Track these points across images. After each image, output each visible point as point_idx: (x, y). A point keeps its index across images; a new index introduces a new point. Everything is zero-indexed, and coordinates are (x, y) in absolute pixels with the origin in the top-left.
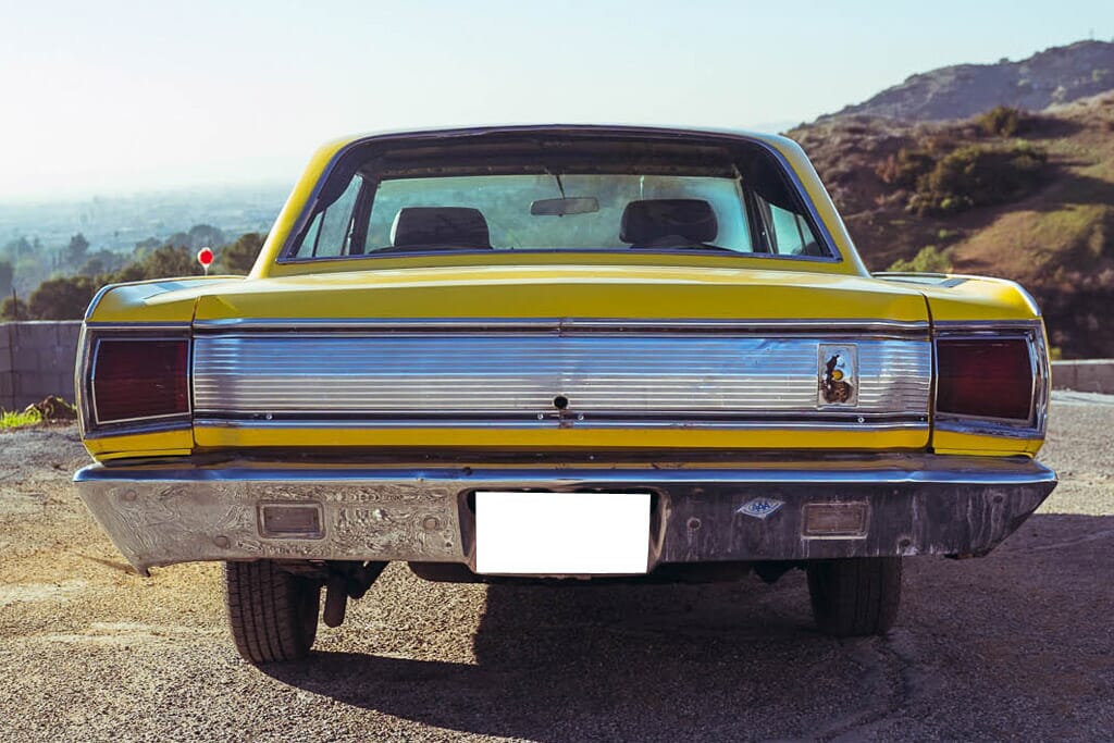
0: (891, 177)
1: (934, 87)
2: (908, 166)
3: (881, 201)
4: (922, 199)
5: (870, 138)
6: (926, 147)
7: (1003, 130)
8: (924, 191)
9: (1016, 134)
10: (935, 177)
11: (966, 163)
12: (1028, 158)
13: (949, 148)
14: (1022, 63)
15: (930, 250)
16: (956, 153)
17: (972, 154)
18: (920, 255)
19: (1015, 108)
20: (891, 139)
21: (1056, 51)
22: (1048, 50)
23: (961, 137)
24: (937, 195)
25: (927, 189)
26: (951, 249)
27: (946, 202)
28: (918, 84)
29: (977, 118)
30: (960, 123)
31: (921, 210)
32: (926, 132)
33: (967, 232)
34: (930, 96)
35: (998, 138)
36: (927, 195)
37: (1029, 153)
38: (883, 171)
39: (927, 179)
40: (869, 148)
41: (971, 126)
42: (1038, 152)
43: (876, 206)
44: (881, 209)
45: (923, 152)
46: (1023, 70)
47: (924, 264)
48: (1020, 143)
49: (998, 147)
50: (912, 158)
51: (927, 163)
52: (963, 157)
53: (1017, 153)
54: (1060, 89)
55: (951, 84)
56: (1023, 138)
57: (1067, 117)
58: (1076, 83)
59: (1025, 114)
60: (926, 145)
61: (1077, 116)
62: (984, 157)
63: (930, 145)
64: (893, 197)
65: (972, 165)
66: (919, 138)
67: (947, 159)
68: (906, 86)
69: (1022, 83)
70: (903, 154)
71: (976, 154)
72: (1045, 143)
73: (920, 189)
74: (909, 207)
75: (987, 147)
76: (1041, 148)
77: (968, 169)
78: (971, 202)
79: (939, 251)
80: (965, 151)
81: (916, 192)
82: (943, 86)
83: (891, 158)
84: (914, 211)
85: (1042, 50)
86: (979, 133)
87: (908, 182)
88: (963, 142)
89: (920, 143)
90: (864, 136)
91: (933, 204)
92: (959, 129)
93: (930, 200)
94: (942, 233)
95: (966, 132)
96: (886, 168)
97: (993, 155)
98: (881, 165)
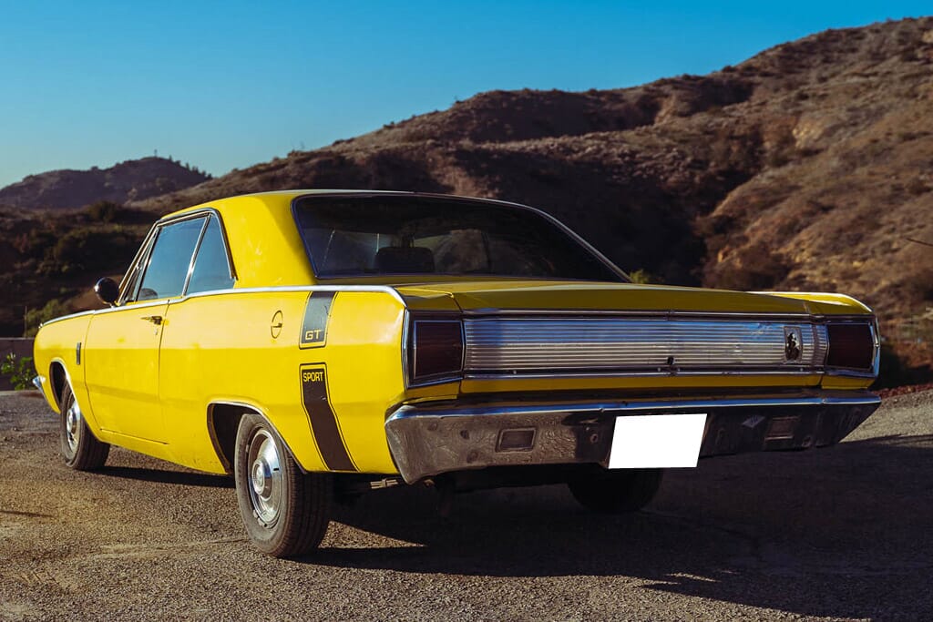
0: (26, 248)
1: (45, 186)
2: (37, 241)
3: (18, 266)
4: (47, 266)
5: (9, 220)
6: (50, 228)
7: (104, 218)
8: (50, 259)
9: (113, 221)
10: (56, 251)
11: (78, 240)
12: (123, 239)
13: (67, 229)
14: (107, 170)
15: (54, 302)
16: (72, 233)
17: (83, 233)
18: (48, 306)
19: (113, 202)
20: (25, 222)
21: (130, 164)
22: (125, 162)
23: (75, 221)
24: (59, 263)
25: (52, 258)
26: (69, 301)
27: (65, 268)
28: (33, 182)
29: (85, 208)
30: (74, 211)
31: (47, 273)
32: (50, 217)
33: (80, 289)
34: (41, 191)
35: (101, 223)
36: (52, 262)
37: (123, 234)
38: (20, 244)
39: (52, 251)
40: (8, 227)
41: (80, 214)
42: (130, 234)
43: (15, 270)
44: (19, 272)
45: (48, 231)
46: (108, 176)
47: (50, 312)
48: (117, 227)
49: (101, 229)
50: (39, 236)
51: (52, 240)
52: (77, 236)
53: (115, 234)
54: (134, 190)
55: (58, 183)
56: (119, 224)
57: (149, 210)
58: (144, 186)
59: (120, 207)
60: (51, 227)
61: (156, 210)
62: (92, 236)
63: (53, 227)
64: (27, 264)
65: (84, 242)
66: (44, 222)
67: (66, 237)
68: (24, 184)
69: (107, 184)
70: (33, 233)
71: (87, 234)
72: (134, 228)
73: (45, 259)
74: (38, 271)
75: (94, 229)
76: (132, 231)
77: (81, 245)
78: (83, 268)
79: (61, 303)
80: (79, 232)
81: (43, 260)
82: (51, 185)
83: (25, 236)
84: (42, 273)
85: (121, 162)
86: (88, 219)
87: (37, 253)
88: (75, 225)
89: (46, 224)
90: (5, 219)
91: (56, 269)
92: (74, 216)
93: (54, 266)
94: (63, 290)
95: (79, 218)
96: (22, 242)
97: (98, 235)
98: (18, 240)
